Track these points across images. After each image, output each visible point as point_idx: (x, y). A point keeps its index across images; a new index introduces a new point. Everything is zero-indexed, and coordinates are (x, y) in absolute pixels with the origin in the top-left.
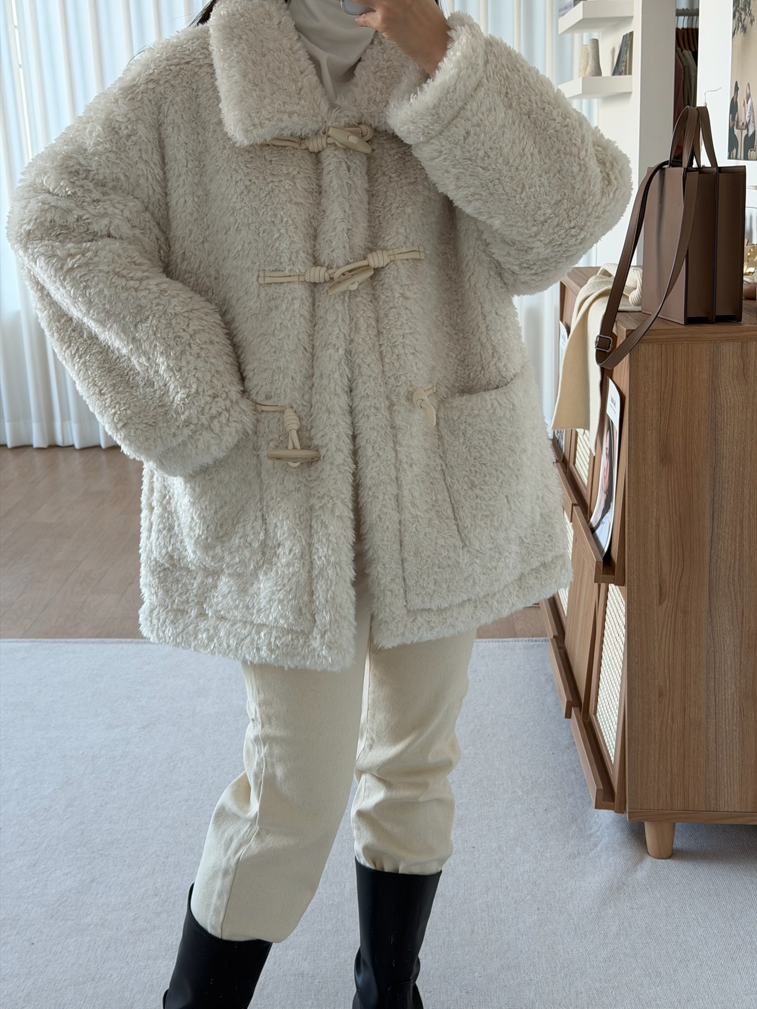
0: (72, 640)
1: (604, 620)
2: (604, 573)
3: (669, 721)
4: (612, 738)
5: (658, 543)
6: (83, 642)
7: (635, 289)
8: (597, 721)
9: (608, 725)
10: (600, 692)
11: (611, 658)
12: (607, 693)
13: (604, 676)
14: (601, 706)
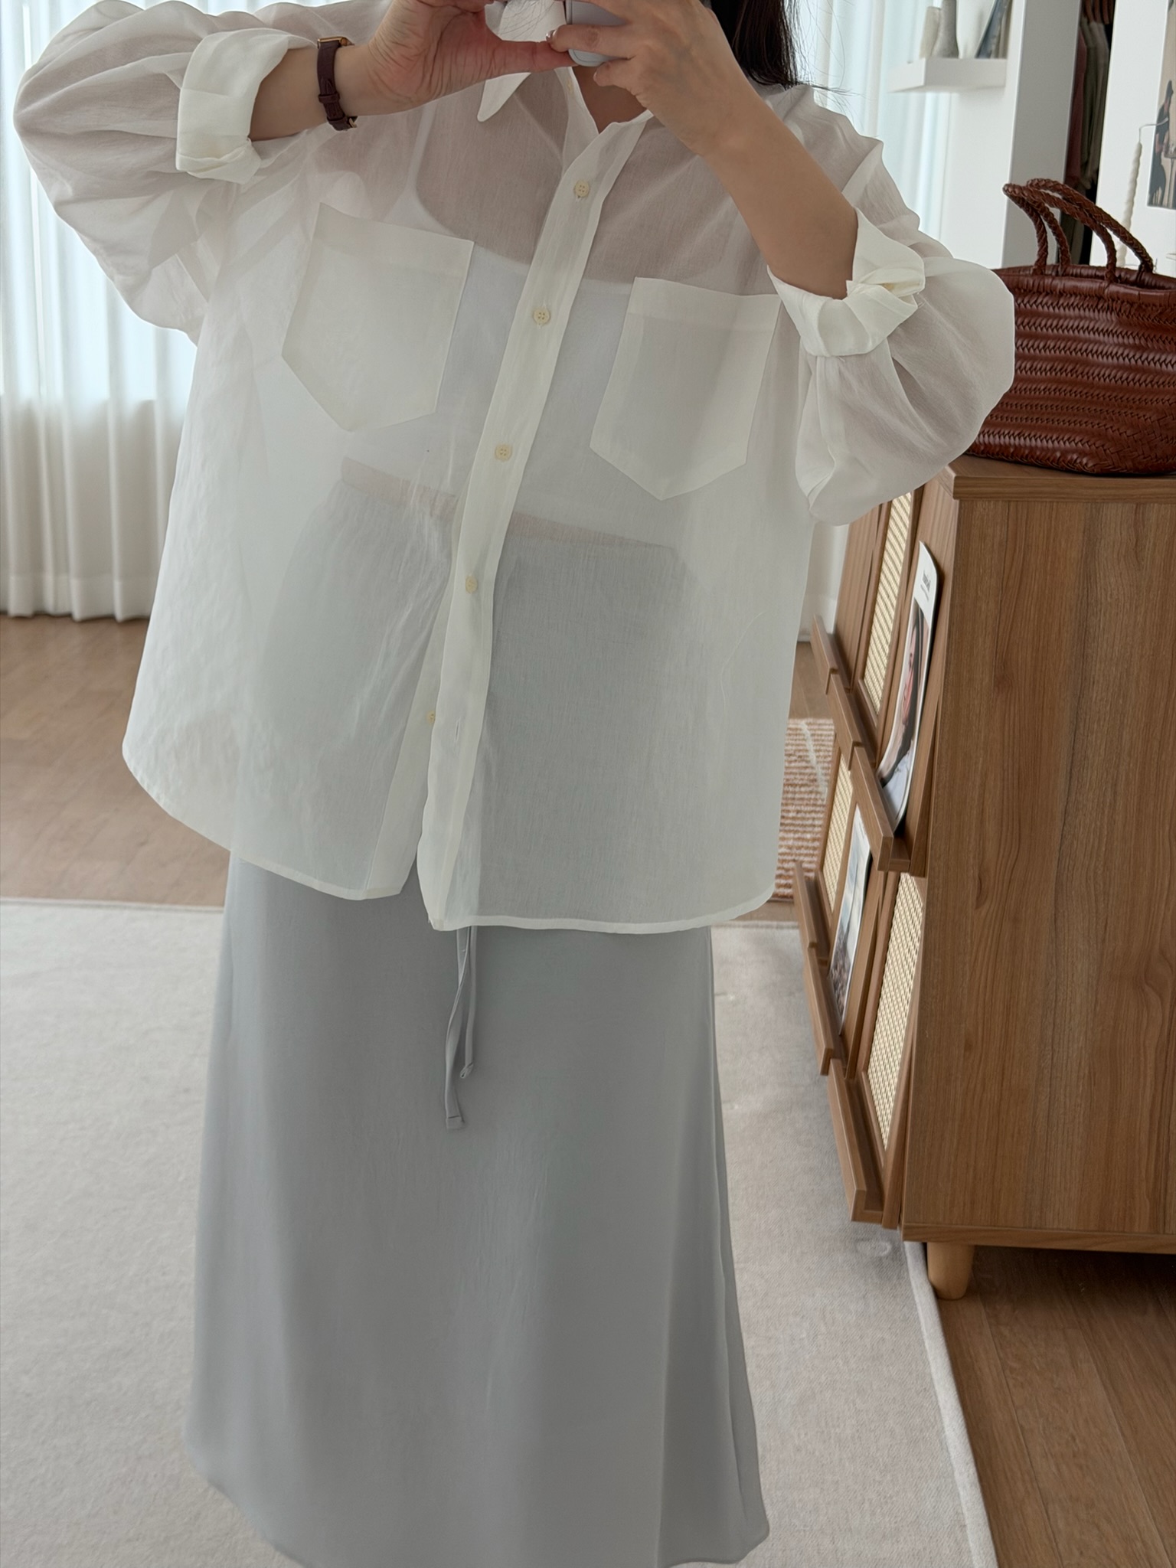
2: (894, 856)
3: (978, 1087)
4: (888, 1111)
5: (982, 812)
8: (868, 1081)
9: (883, 1090)
10: (875, 1037)
11: (896, 986)
12: (886, 1039)
13: (883, 1013)
14: (876, 1058)
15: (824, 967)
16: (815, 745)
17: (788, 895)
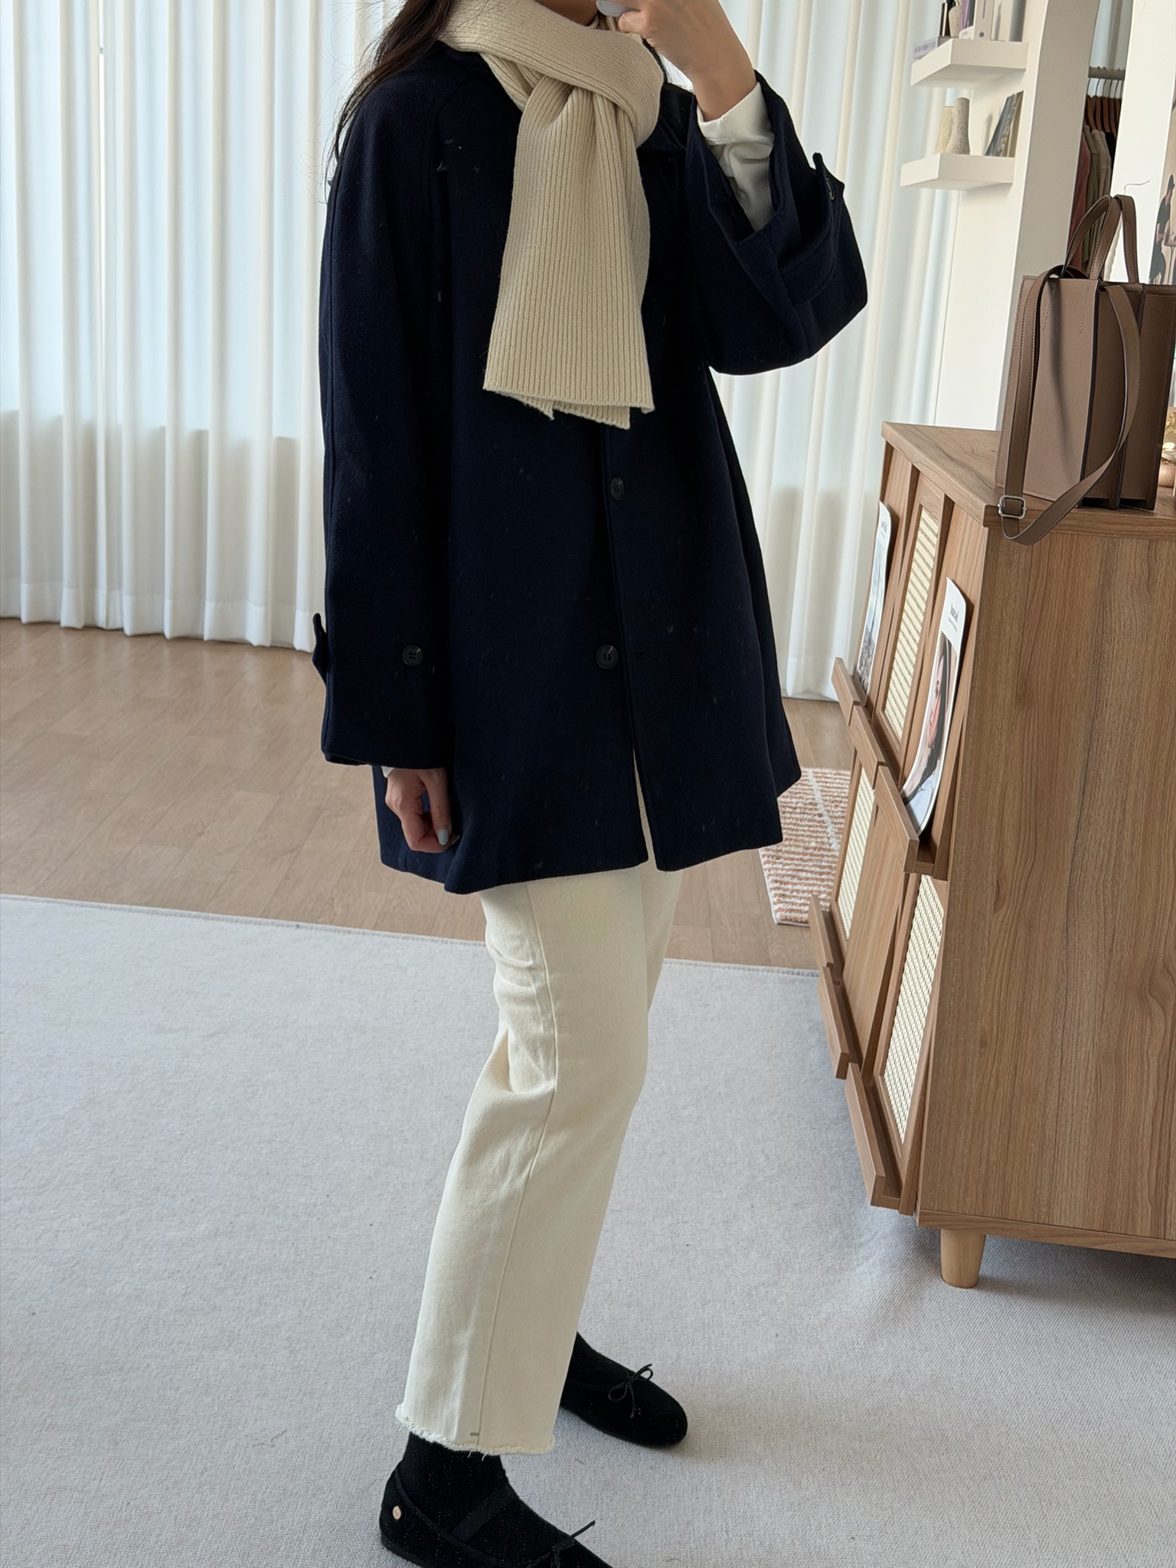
0: (109, 905)
1: (908, 937)
2: (918, 860)
3: (992, 1083)
4: (905, 1107)
5: (1001, 821)
6: (125, 910)
8: (884, 1084)
9: (900, 1089)
10: (892, 1042)
11: (914, 992)
12: (902, 1042)
13: (901, 1019)
14: (893, 1062)
15: (838, 987)
16: (822, 791)
17: (804, 920)
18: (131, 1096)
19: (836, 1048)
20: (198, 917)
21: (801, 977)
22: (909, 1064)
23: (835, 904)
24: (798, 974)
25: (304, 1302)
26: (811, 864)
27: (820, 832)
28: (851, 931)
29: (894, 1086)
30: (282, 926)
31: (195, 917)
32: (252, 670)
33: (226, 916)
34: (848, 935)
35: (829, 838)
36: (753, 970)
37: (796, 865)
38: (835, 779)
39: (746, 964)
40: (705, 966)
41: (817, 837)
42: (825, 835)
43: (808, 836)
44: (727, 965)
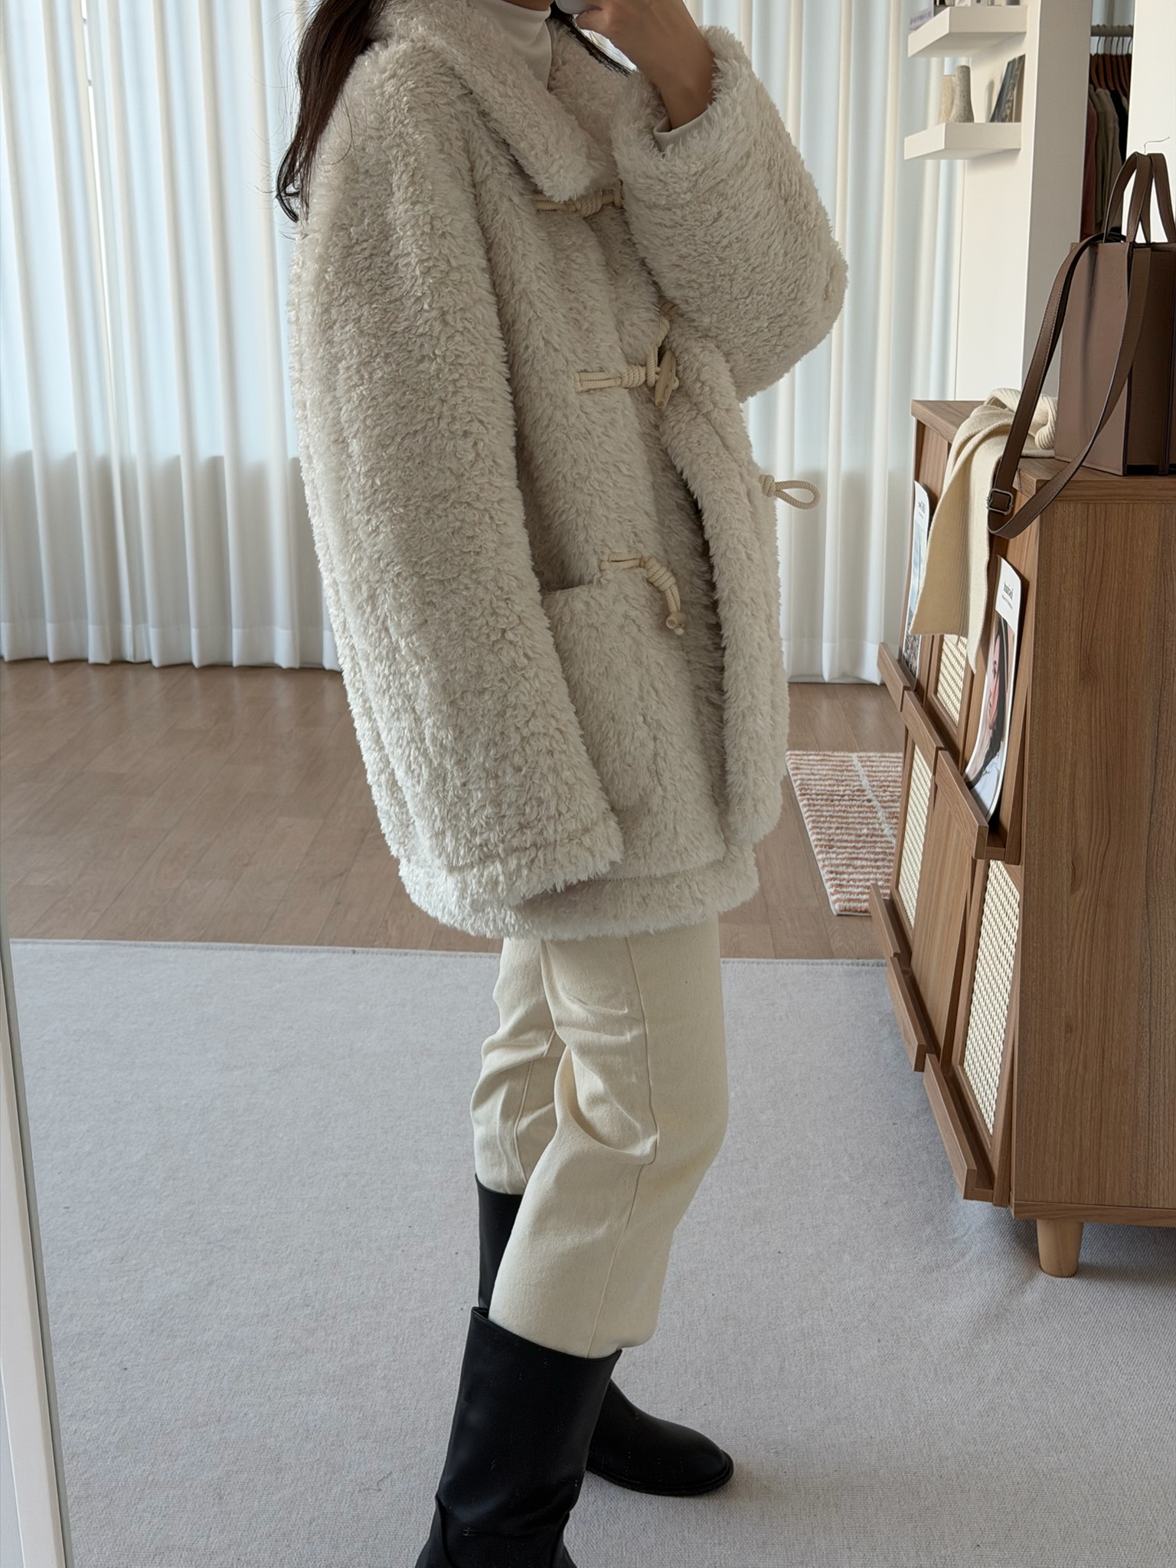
0: (163, 943)
1: (980, 923)
5: (1073, 801)
6: (179, 947)
7: (1044, 425)
8: (965, 1073)
9: (983, 1079)
10: (970, 1032)
11: (991, 978)
12: (982, 1031)
13: (978, 1007)
14: (972, 1051)
15: (907, 976)
16: (868, 776)
17: (863, 909)
18: (203, 1136)
19: (912, 1042)
20: (252, 949)
21: (866, 968)
22: (991, 1052)
23: (895, 891)
24: (863, 965)
25: (397, 1338)
26: (864, 851)
27: (870, 818)
28: (915, 920)
29: (976, 1076)
30: (339, 952)
31: (250, 949)
32: (283, 694)
33: (281, 947)
34: (912, 922)
35: (880, 824)
36: (817, 964)
37: (850, 853)
38: (881, 762)
39: (809, 958)
40: (768, 963)
41: (868, 824)
42: (876, 821)
43: (858, 823)
44: (790, 960)
